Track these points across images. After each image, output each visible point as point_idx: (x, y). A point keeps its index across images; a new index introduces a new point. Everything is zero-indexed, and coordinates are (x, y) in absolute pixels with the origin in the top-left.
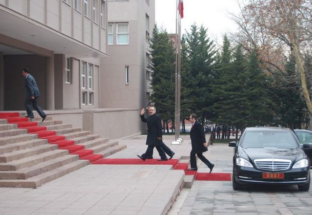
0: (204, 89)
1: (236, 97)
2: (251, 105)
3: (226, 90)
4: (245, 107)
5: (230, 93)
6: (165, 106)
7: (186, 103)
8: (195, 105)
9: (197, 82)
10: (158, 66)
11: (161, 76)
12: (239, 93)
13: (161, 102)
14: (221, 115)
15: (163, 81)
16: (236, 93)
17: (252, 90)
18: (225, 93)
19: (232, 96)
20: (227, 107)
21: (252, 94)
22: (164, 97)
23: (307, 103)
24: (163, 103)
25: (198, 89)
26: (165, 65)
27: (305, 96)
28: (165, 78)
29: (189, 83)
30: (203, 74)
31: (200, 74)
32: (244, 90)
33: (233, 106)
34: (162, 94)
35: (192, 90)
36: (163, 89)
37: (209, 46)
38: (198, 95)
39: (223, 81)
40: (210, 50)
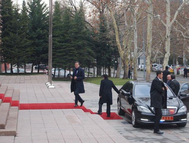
0: (42, 41)
1: (67, 47)
2: (77, 53)
3: (60, 42)
4: (73, 55)
5: (63, 44)
6: (13, 53)
7: (29, 51)
8: (35, 52)
9: (37, 36)
10: (6, 23)
11: (9, 30)
12: (69, 44)
13: (10, 51)
14: (56, 60)
15: (12, 34)
16: (66, 44)
17: (78, 42)
18: (59, 44)
19: (64, 47)
20: (60, 54)
21: (78, 45)
22: (12, 47)
23: (119, 52)
24: (11, 51)
25: (37, 41)
26: (12, 22)
27: (118, 47)
28: (13, 32)
29: (31, 36)
30: (41, 30)
31: (39, 30)
32: (72, 42)
33: (65, 54)
34: (10, 44)
35: (33, 41)
36: (12, 41)
37: (43, 8)
38: (37, 45)
39: (56, 35)
40: (45, 11)
